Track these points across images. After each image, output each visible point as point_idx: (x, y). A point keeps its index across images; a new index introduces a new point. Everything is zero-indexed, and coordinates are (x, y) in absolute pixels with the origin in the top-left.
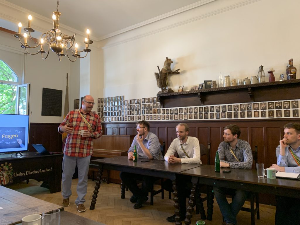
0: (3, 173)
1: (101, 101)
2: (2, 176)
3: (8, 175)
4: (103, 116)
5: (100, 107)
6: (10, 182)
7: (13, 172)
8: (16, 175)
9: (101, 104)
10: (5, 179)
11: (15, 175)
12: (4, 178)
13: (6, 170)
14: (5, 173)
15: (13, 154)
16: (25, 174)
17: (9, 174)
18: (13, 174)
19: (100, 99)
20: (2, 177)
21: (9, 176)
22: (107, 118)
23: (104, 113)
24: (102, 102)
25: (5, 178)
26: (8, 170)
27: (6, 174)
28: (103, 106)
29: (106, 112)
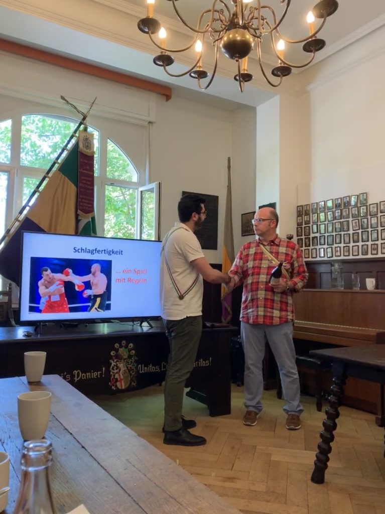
0: (118, 363)
1: (305, 211)
2: (117, 369)
3: (127, 367)
4: (309, 246)
5: (304, 226)
6: (131, 383)
7: (137, 362)
8: (143, 369)
9: (305, 218)
10: (122, 377)
11: (142, 371)
12: (119, 375)
13: (125, 357)
14: (122, 365)
15: (135, 323)
16: (160, 369)
17: (129, 366)
18: (137, 368)
19: (302, 206)
20: (117, 373)
21: (130, 370)
22: (322, 250)
23: (313, 238)
24: (307, 214)
25: (123, 375)
26: (128, 357)
27: (124, 367)
28: (309, 224)
29: (318, 235)
